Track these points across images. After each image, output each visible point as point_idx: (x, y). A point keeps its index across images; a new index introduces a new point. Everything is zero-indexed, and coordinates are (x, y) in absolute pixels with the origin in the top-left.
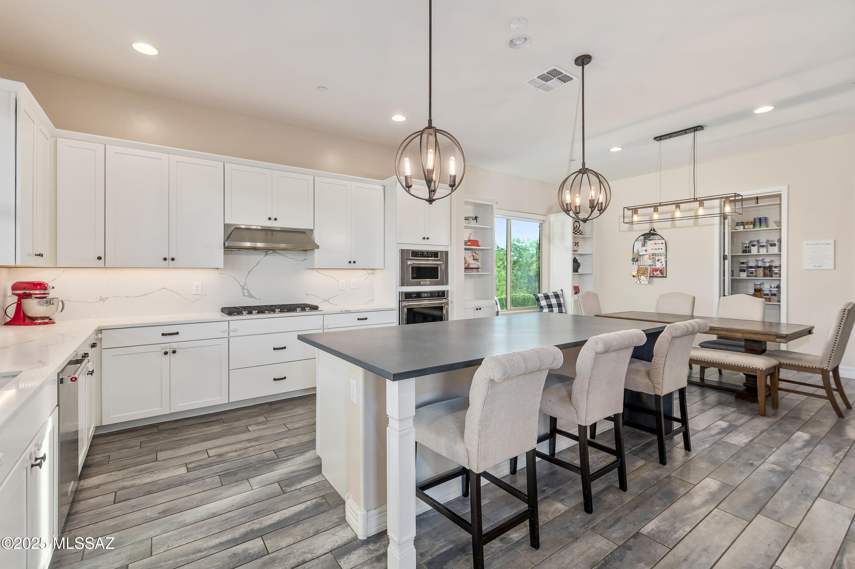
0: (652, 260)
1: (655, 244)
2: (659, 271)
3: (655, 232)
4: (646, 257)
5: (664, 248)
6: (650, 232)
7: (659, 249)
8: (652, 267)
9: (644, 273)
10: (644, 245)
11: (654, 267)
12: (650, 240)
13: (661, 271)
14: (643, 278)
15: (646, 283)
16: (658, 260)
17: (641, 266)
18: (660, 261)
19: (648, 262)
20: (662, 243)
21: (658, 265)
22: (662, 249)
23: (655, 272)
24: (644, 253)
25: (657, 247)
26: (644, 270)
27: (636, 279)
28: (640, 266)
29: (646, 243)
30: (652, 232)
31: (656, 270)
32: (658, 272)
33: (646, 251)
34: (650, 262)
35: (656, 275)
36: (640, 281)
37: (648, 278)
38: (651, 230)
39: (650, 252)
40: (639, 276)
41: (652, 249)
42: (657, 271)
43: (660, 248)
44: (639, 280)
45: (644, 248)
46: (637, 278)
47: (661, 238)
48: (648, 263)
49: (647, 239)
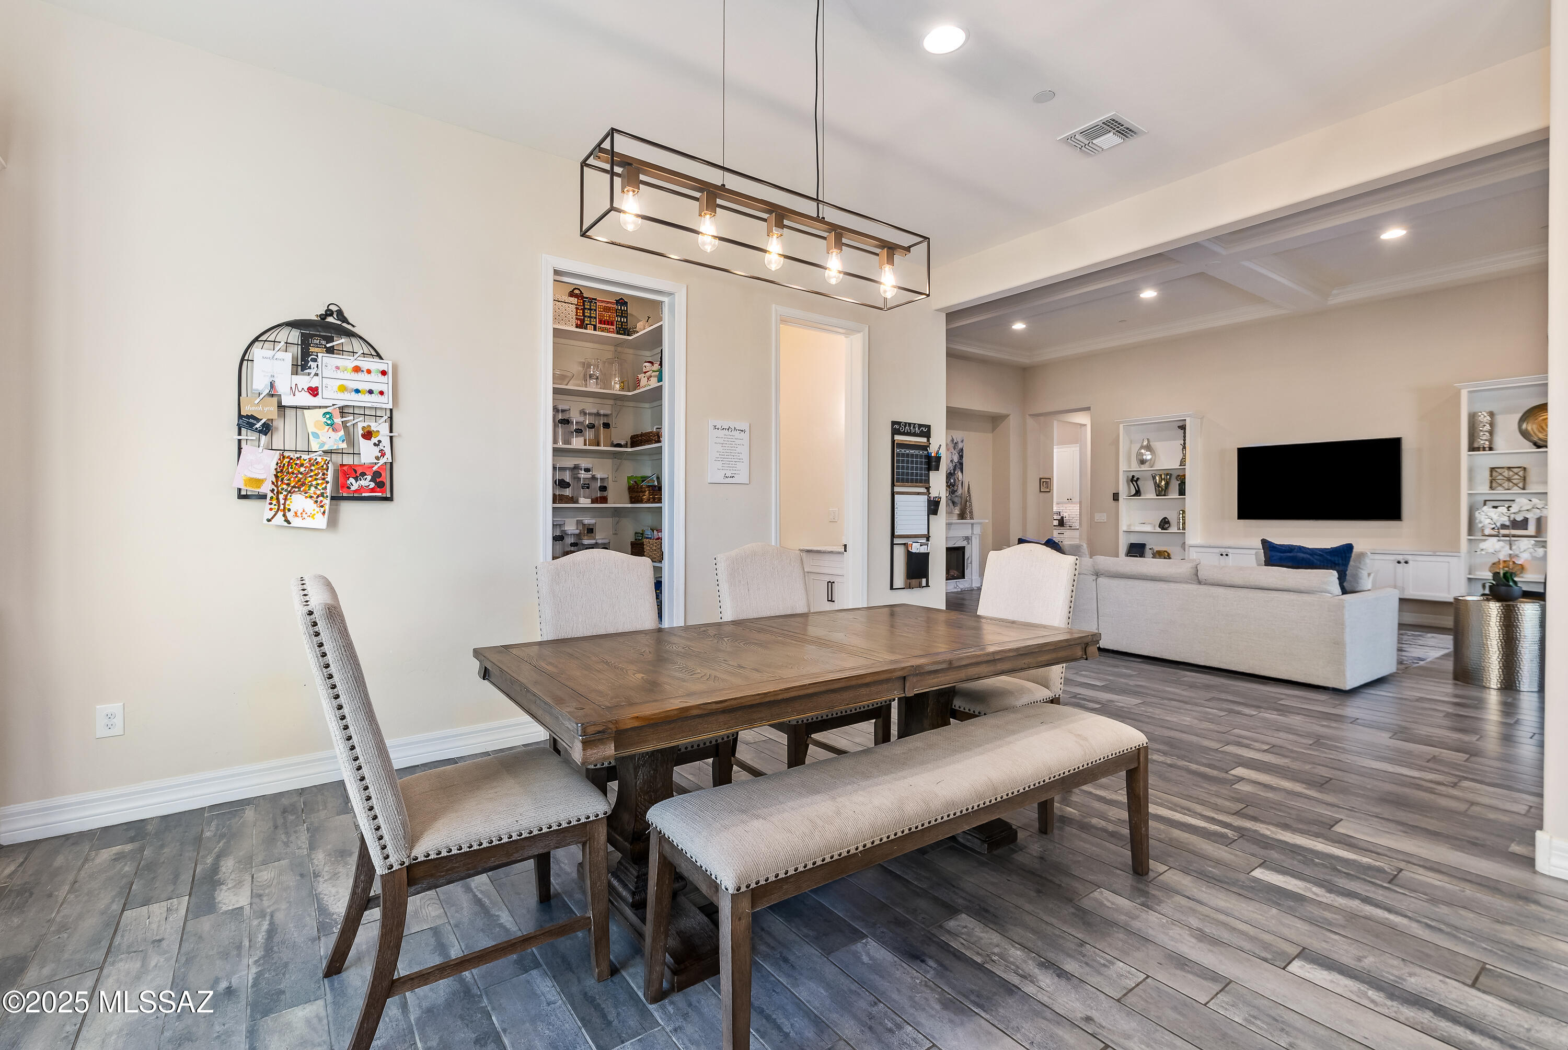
0: (342, 433)
1: (357, 369)
2: (369, 478)
3: (345, 325)
4: (313, 419)
5: (387, 389)
6: (323, 317)
7: (371, 392)
8: (337, 459)
9: (304, 484)
10: (302, 364)
11: (348, 460)
12: (330, 351)
13: (376, 475)
14: (298, 502)
15: (321, 521)
16: (368, 435)
17: (292, 455)
18: (374, 440)
19: (323, 438)
20: (384, 373)
21: (367, 453)
22: (382, 393)
23: (352, 480)
24: (305, 399)
25: (363, 381)
26: (302, 469)
27: (264, 509)
28: (286, 454)
29: (315, 360)
30: (330, 319)
31: (355, 472)
32: (367, 482)
33: (314, 391)
34: (334, 440)
35: (355, 491)
36: (288, 514)
37: (327, 502)
38: (329, 313)
39: (331, 396)
40: (281, 497)
41: (343, 389)
42: (363, 474)
43: (376, 388)
44: (280, 514)
45: (304, 381)
46: (274, 502)
47: (374, 353)
48: (323, 444)
49: (317, 346)
